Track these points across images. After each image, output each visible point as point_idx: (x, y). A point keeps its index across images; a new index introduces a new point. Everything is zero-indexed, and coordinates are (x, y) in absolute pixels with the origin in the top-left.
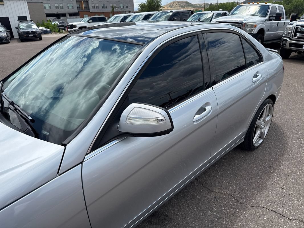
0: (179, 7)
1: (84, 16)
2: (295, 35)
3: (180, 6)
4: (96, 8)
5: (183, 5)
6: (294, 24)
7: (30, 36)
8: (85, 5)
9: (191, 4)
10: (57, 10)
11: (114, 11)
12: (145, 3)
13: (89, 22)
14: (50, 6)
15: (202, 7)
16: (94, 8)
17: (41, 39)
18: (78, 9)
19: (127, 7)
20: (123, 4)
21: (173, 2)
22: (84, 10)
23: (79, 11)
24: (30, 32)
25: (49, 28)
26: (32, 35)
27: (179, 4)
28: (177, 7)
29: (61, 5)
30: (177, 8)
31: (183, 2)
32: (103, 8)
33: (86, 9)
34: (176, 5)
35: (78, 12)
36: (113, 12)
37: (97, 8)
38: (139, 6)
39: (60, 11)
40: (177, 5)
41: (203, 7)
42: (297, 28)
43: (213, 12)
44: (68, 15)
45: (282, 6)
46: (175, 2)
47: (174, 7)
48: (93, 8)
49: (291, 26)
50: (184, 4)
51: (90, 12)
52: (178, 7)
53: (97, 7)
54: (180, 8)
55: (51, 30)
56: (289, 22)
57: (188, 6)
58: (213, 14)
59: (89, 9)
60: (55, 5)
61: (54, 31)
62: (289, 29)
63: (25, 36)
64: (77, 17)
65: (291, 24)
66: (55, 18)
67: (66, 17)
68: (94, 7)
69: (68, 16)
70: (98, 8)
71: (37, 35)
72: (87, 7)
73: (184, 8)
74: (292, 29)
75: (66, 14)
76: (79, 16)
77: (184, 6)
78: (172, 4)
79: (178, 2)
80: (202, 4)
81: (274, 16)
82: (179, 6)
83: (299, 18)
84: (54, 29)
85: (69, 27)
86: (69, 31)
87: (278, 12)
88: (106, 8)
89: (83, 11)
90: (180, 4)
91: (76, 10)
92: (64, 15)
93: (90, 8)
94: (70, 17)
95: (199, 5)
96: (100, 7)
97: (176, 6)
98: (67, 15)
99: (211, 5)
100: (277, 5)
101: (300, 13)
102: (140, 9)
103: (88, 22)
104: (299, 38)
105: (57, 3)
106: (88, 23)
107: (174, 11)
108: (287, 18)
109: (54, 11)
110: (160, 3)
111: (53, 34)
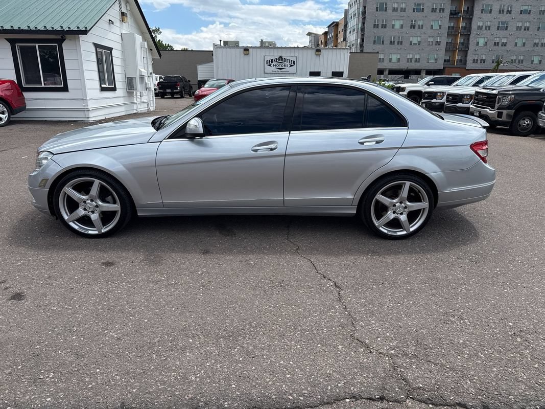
8: (460, 57)
13: (429, 85)
14: (399, 57)
16: (477, 62)
18: (446, 63)
22: (455, 65)
29: (418, 57)
32: (493, 62)
33: (460, 64)
35: (443, 68)
36: (497, 69)
39: (413, 66)
44: (425, 72)
48: (474, 62)
51: (466, 68)
59: (465, 64)
60: (407, 56)
66: (401, 77)
67: (419, 76)
68: (477, 60)
72: (463, 60)
75: (422, 71)
76: (443, 74)
89: (453, 66)
91: (440, 66)
92: (418, 72)
93: (468, 63)
98: (422, 73)
105: (412, 53)
109: (404, 66)
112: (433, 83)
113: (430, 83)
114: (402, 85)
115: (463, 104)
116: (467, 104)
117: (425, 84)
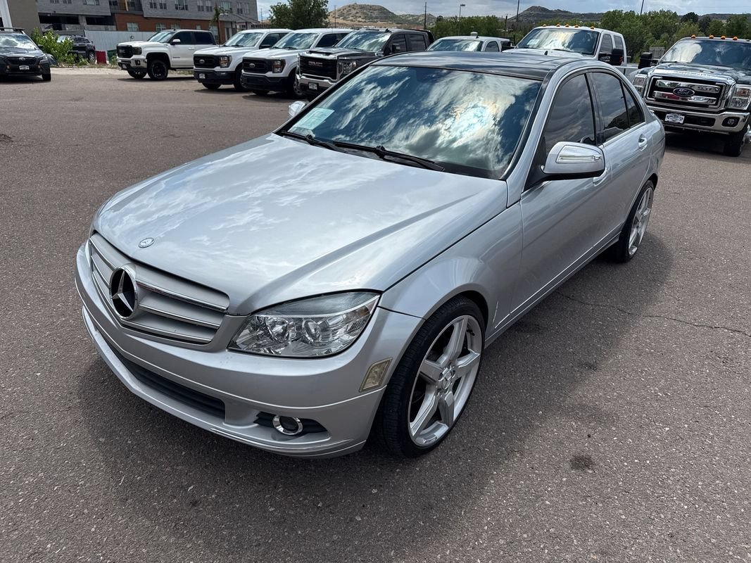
0: (363, 20)
1: (129, 25)
2: (651, 95)
3: (365, 18)
4: (158, 6)
5: (374, 16)
6: (649, 73)
7: (21, 68)
9: (393, 13)
10: (53, 4)
11: (220, 19)
12: (288, 4)
13: (173, 44)
15: (418, 24)
16: (156, 7)
17: (47, 78)
18: (113, 7)
19: (240, 11)
20: (231, 2)
21: (349, 6)
22: (127, 9)
23: (114, 11)
24: (21, 58)
25: (49, 52)
26: (27, 68)
27: (364, 13)
28: (358, 19)
30: (359, 21)
31: (372, 8)
32: (177, 8)
33: (133, 8)
34: (357, 13)
35: (112, 14)
36: (217, 21)
37: (161, 8)
38: (271, 10)
39: (62, 9)
40: (357, 15)
41: (421, 24)
42: (655, 80)
43: (482, 38)
44: (84, 20)
45: (621, 35)
46: (353, 7)
47: (351, 18)
48: (151, 7)
49: (644, 76)
50: (376, 14)
51: (143, 15)
52: (360, 19)
53: (163, 6)
54: (365, 22)
55: (55, 58)
56: (635, 70)
57: (386, 18)
58: (482, 43)
59: (141, 9)
61: (65, 60)
62: (640, 81)
63: (8, 67)
64: (109, 26)
65: (642, 73)
67: (77, 26)
68: (155, 4)
69: (85, 24)
70: (165, 8)
71: (39, 67)
72: (135, 3)
73: (374, 22)
74: (646, 82)
75: (80, 17)
76: (113, 25)
77: (376, 18)
78: (345, 11)
79: (362, 7)
80: (419, 16)
81: (609, 55)
82: (362, 16)
83: (655, 62)
84: (64, 54)
85: (121, 51)
86: (120, 61)
87: (614, 47)
88: (187, 9)
89: (125, 12)
90: (365, 11)
91: (105, 10)
92: (73, 20)
93: (143, 7)
94: (89, 26)
95: (411, 18)
96: (171, 8)
97: (356, 17)
98: (80, 21)
99: (440, 19)
100: (612, 33)
101: (637, 52)
102: (274, 17)
103: (171, 42)
104: (657, 100)
106: (169, 44)
107: (395, 30)
108: (630, 61)
109: (47, 8)
110: (324, 7)
111: (62, 67)
112: (179, 40)
113: (175, 40)
114: (135, 44)
115: (274, 72)
116: (278, 72)
117: (168, 43)
